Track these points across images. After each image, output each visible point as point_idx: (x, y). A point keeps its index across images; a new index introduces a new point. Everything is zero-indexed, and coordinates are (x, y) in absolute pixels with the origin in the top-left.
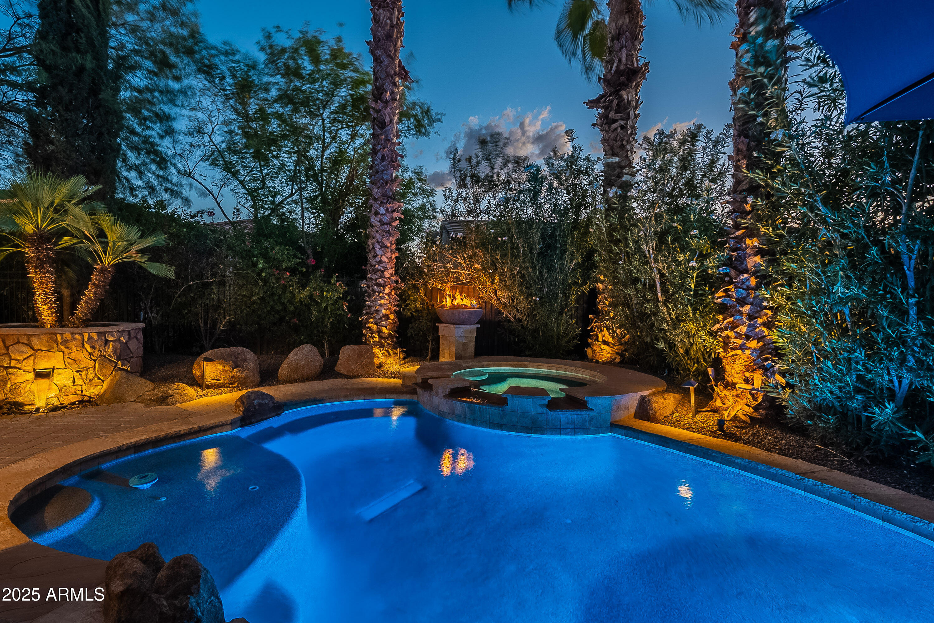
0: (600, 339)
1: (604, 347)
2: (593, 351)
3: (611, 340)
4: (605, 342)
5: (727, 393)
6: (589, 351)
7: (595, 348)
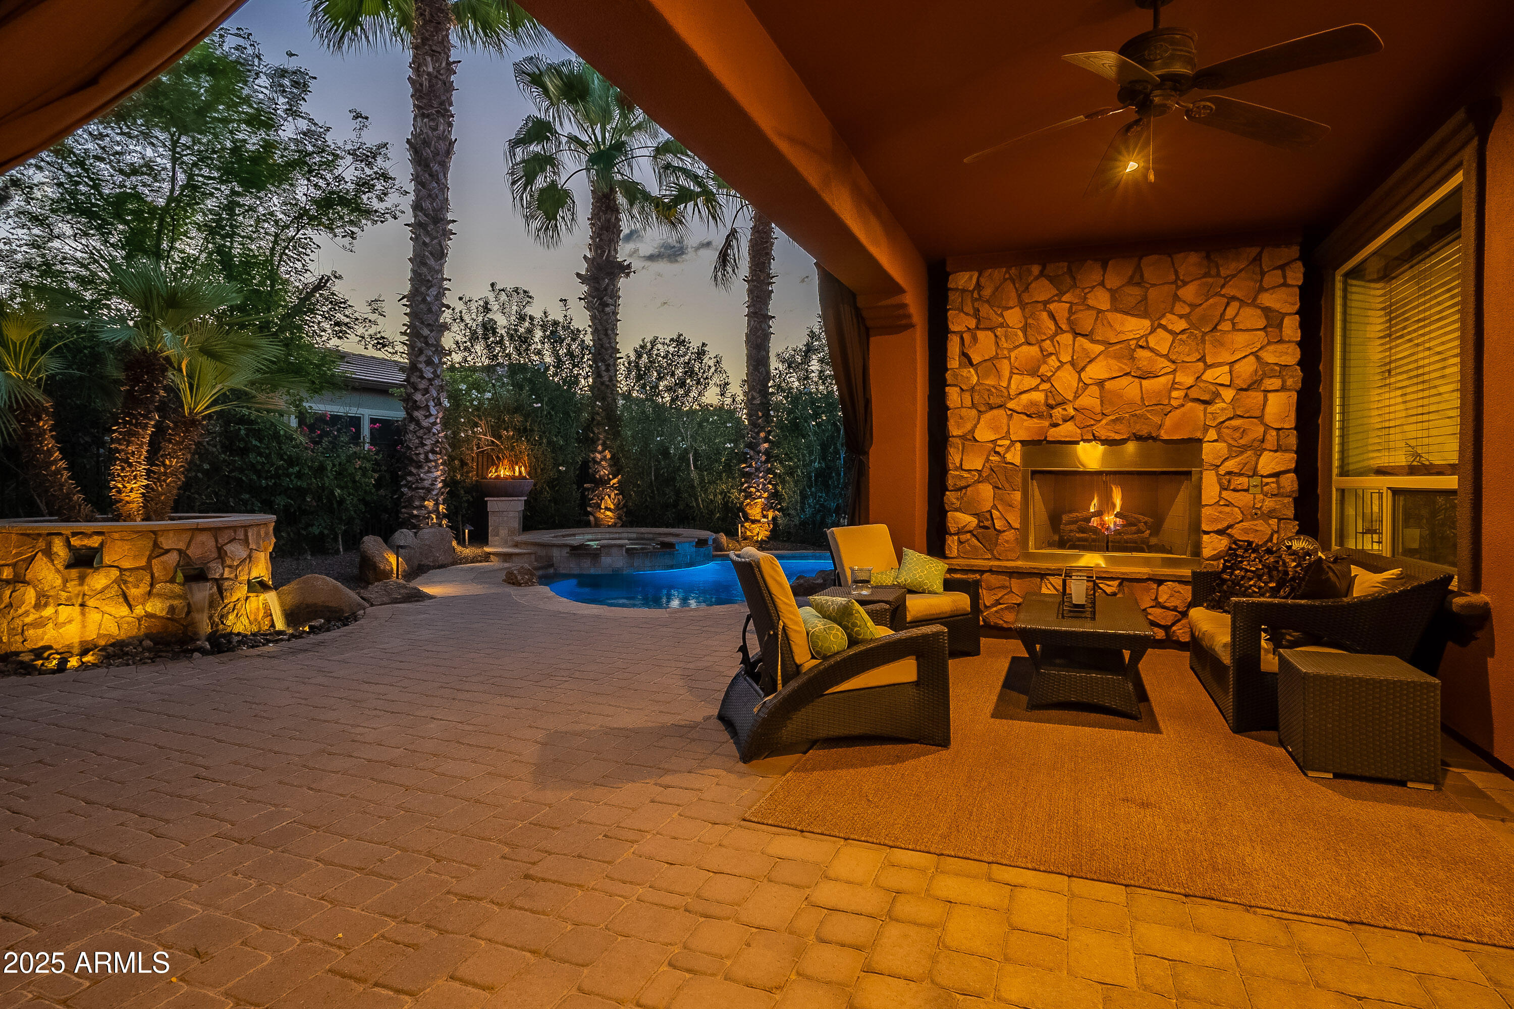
0: (603, 507)
1: (608, 513)
2: (596, 518)
3: (612, 507)
4: (607, 509)
5: (753, 526)
6: (592, 518)
7: (598, 515)
